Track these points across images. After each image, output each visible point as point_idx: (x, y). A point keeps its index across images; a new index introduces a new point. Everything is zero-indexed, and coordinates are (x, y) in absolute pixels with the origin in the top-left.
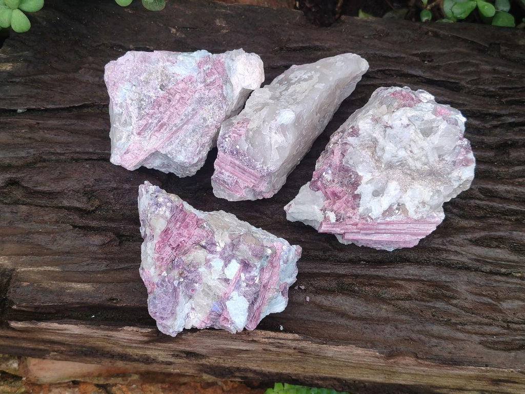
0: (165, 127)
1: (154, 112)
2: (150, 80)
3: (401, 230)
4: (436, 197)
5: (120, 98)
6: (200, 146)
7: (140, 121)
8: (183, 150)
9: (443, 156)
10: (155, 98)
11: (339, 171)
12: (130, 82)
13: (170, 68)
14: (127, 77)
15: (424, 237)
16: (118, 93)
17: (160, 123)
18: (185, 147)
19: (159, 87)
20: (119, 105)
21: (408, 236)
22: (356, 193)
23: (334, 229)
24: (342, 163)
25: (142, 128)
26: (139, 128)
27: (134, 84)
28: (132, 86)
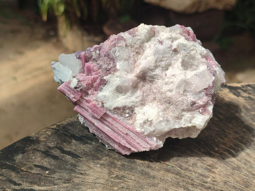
3: (121, 131)
4: (163, 124)
9: (188, 92)
11: (105, 56)
15: (136, 151)
21: (124, 141)
22: (105, 78)
23: (69, 93)
24: (110, 50)
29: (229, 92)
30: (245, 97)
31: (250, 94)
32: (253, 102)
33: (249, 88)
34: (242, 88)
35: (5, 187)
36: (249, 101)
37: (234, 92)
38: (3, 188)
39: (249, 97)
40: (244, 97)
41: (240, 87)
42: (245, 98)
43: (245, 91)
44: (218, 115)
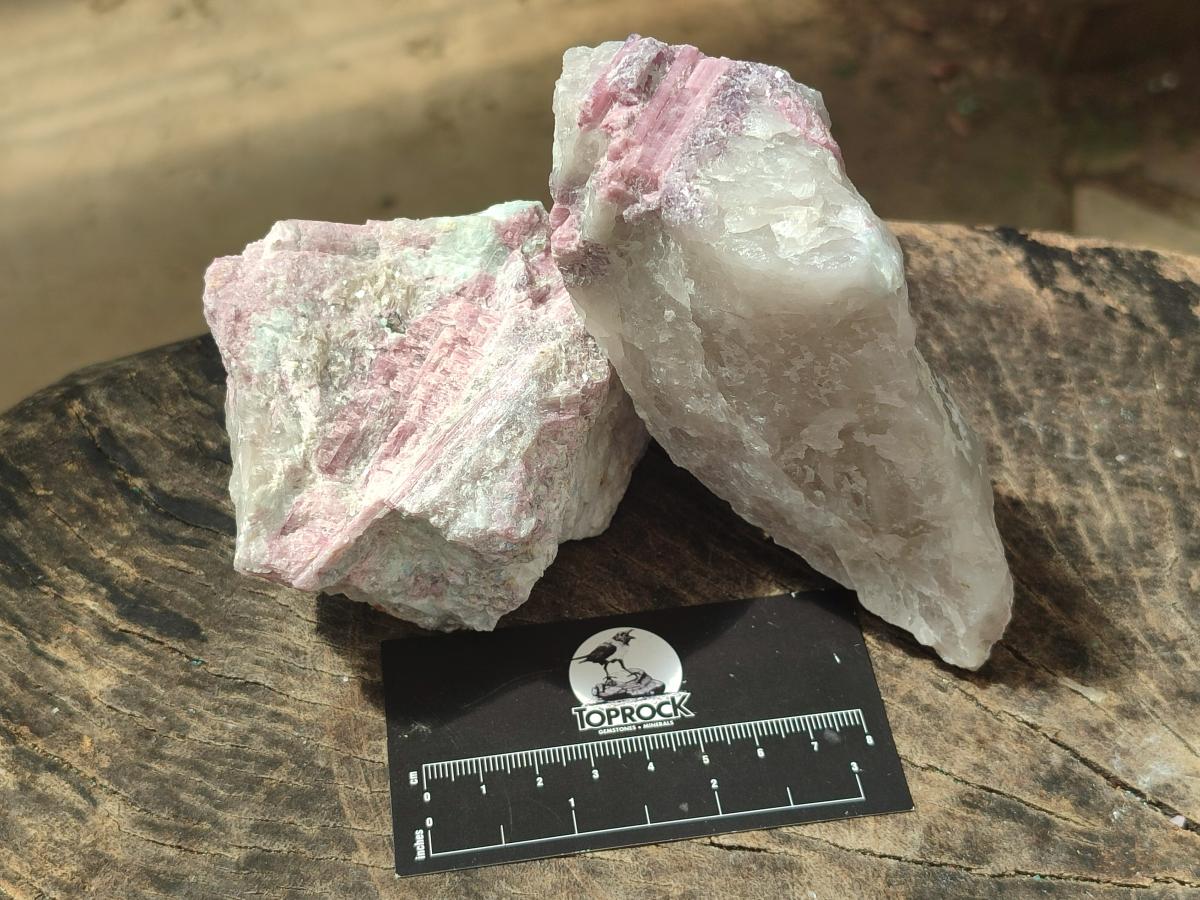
0: (414, 436)
1: (374, 396)
2: (356, 301)
5: (259, 358)
6: (536, 478)
7: (329, 426)
8: (479, 492)
10: (374, 356)
12: (287, 304)
13: (413, 263)
14: (278, 293)
16: (248, 343)
17: (395, 429)
18: (488, 482)
19: (384, 321)
20: (255, 380)
25: (336, 449)
26: (329, 449)
27: (301, 310)
28: (296, 319)
29: (1018, 266)
30: (1066, 294)
31: (1090, 283)
32: (1083, 315)
33: (1102, 261)
34: (1074, 259)
35: (204, 434)
36: (1070, 310)
37: (1039, 266)
38: (200, 437)
39: (1080, 297)
40: (1061, 290)
41: (1069, 252)
42: (1061, 296)
43: (1077, 270)
44: (929, 341)
